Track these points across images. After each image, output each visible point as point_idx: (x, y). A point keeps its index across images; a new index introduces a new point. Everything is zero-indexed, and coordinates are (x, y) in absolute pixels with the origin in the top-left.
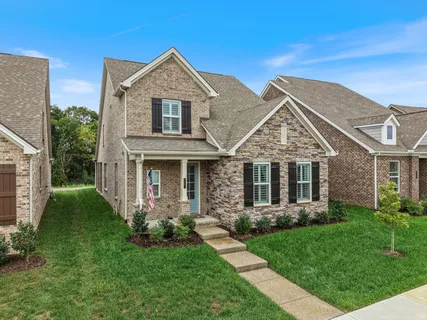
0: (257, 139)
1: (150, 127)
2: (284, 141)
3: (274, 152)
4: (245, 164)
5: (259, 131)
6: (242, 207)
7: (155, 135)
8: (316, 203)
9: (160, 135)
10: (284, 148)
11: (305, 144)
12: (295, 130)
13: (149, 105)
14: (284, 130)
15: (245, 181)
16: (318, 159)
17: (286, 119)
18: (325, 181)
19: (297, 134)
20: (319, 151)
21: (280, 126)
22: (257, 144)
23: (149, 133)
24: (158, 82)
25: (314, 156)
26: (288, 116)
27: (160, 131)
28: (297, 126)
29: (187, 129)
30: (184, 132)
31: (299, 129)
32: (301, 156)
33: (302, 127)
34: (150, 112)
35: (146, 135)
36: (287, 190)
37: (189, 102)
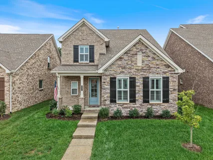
0: (120, 63)
1: (73, 60)
2: (140, 64)
3: (132, 71)
4: (111, 78)
5: (120, 58)
6: (109, 103)
7: (75, 64)
8: (166, 104)
9: (77, 64)
10: (140, 68)
11: (157, 65)
12: (149, 56)
13: (72, 49)
14: (140, 57)
15: (110, 88)
16: (168, 75)
17: (141, 50)
18: (174, 90)
19: (150, 59)
20: (170, 69)
21: (136, 54)
22: (120, 66)
23: (72, 63)
24: (76, 37)
25: (165, 73)
26: (143, 48)
27: (78, 61)
28: (150, 54)
29: (92, 60)
30: (90, 61)
31: (152, 55)
32: (153, 73)
33: (154, 54)
34: (73, 52)
35: (71, 64)
36: (142, 94)
37: (93, 46)
